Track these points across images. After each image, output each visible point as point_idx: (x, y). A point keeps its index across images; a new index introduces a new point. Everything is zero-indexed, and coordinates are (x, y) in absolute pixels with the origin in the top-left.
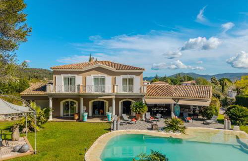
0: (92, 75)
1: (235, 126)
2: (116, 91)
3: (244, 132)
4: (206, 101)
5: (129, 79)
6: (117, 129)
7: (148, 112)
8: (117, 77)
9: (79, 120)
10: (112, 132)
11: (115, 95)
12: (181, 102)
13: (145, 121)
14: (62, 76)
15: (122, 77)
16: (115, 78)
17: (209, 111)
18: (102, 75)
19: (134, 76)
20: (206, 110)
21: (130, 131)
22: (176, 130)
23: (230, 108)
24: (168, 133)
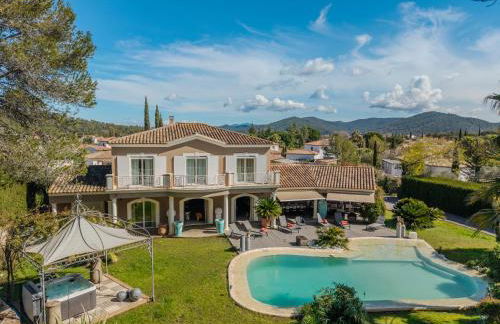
0: (185, 155)
1: (411, 233)
2: (230, 183)
3: (423, 241)
4: (368, 194)
5: (247, 160)
6: (247, 249)
7: (282, 215)
8: (228, 158)
9: (167, 235)
10: (242, 254)
11: (230, 190)
12: (331, 197)
13: (278, 229)
14: (129, 157)
15: (236, 156)
16: (224, 159)
17: (372, 210)
18: (202, 154)
19: (257, 155)
20: (369, 208)
21: (266, 251)
22: (334, 244)
23: (401, 204)
24: (325, 251)
